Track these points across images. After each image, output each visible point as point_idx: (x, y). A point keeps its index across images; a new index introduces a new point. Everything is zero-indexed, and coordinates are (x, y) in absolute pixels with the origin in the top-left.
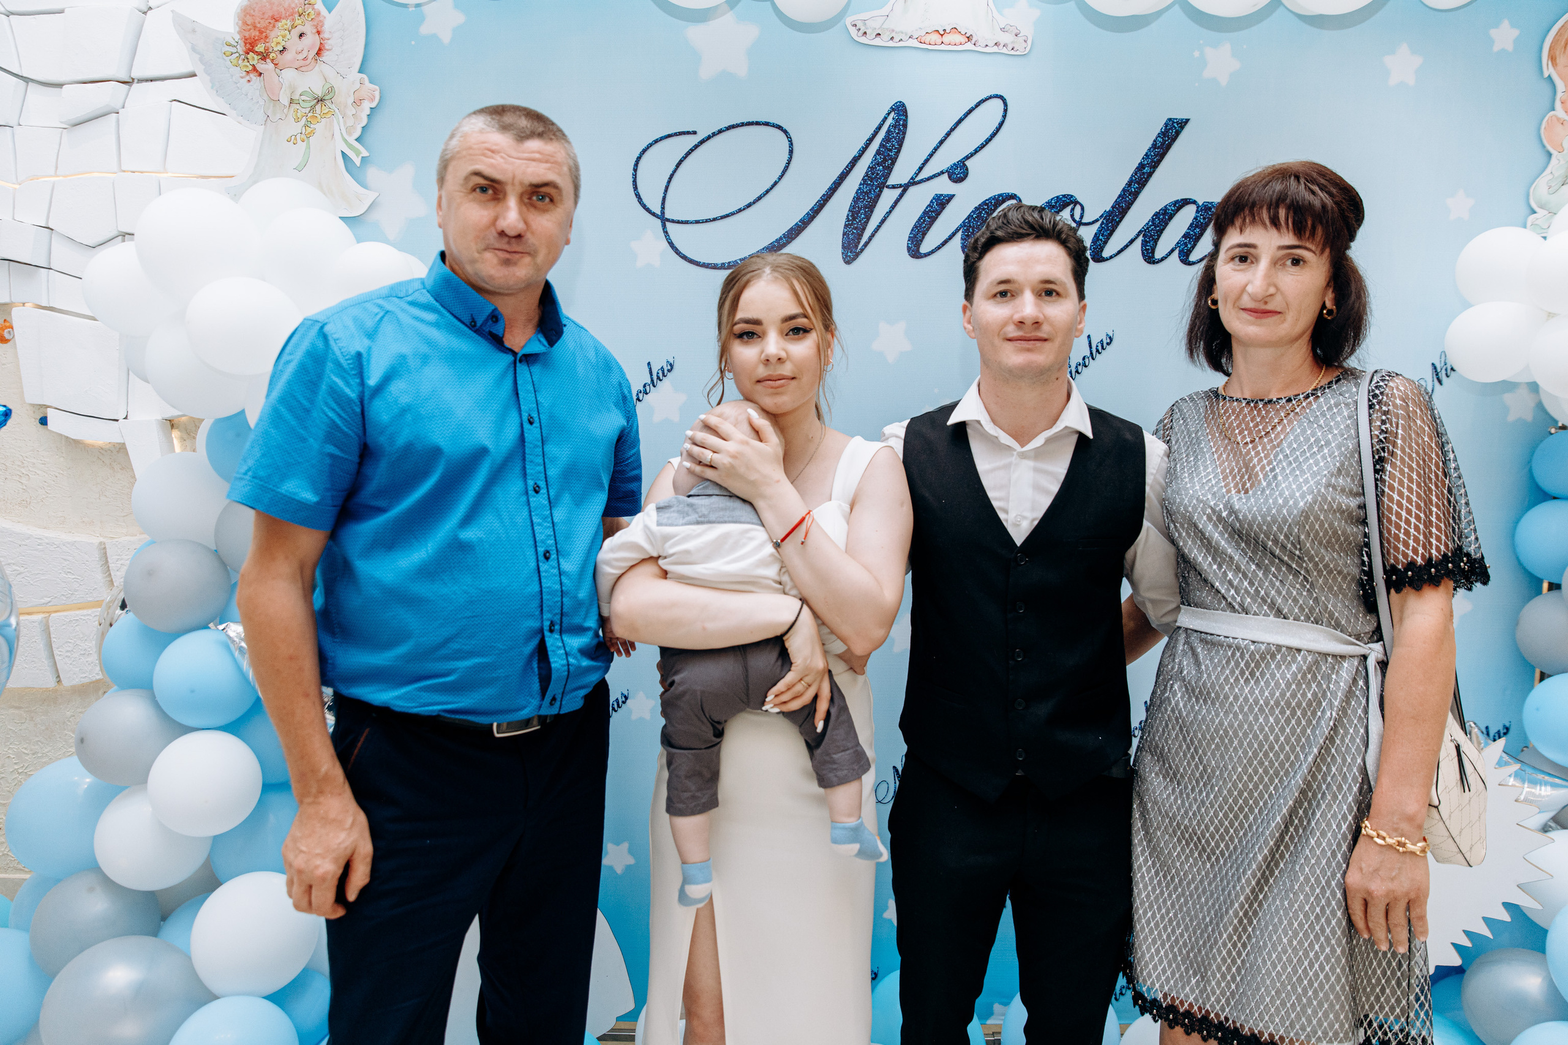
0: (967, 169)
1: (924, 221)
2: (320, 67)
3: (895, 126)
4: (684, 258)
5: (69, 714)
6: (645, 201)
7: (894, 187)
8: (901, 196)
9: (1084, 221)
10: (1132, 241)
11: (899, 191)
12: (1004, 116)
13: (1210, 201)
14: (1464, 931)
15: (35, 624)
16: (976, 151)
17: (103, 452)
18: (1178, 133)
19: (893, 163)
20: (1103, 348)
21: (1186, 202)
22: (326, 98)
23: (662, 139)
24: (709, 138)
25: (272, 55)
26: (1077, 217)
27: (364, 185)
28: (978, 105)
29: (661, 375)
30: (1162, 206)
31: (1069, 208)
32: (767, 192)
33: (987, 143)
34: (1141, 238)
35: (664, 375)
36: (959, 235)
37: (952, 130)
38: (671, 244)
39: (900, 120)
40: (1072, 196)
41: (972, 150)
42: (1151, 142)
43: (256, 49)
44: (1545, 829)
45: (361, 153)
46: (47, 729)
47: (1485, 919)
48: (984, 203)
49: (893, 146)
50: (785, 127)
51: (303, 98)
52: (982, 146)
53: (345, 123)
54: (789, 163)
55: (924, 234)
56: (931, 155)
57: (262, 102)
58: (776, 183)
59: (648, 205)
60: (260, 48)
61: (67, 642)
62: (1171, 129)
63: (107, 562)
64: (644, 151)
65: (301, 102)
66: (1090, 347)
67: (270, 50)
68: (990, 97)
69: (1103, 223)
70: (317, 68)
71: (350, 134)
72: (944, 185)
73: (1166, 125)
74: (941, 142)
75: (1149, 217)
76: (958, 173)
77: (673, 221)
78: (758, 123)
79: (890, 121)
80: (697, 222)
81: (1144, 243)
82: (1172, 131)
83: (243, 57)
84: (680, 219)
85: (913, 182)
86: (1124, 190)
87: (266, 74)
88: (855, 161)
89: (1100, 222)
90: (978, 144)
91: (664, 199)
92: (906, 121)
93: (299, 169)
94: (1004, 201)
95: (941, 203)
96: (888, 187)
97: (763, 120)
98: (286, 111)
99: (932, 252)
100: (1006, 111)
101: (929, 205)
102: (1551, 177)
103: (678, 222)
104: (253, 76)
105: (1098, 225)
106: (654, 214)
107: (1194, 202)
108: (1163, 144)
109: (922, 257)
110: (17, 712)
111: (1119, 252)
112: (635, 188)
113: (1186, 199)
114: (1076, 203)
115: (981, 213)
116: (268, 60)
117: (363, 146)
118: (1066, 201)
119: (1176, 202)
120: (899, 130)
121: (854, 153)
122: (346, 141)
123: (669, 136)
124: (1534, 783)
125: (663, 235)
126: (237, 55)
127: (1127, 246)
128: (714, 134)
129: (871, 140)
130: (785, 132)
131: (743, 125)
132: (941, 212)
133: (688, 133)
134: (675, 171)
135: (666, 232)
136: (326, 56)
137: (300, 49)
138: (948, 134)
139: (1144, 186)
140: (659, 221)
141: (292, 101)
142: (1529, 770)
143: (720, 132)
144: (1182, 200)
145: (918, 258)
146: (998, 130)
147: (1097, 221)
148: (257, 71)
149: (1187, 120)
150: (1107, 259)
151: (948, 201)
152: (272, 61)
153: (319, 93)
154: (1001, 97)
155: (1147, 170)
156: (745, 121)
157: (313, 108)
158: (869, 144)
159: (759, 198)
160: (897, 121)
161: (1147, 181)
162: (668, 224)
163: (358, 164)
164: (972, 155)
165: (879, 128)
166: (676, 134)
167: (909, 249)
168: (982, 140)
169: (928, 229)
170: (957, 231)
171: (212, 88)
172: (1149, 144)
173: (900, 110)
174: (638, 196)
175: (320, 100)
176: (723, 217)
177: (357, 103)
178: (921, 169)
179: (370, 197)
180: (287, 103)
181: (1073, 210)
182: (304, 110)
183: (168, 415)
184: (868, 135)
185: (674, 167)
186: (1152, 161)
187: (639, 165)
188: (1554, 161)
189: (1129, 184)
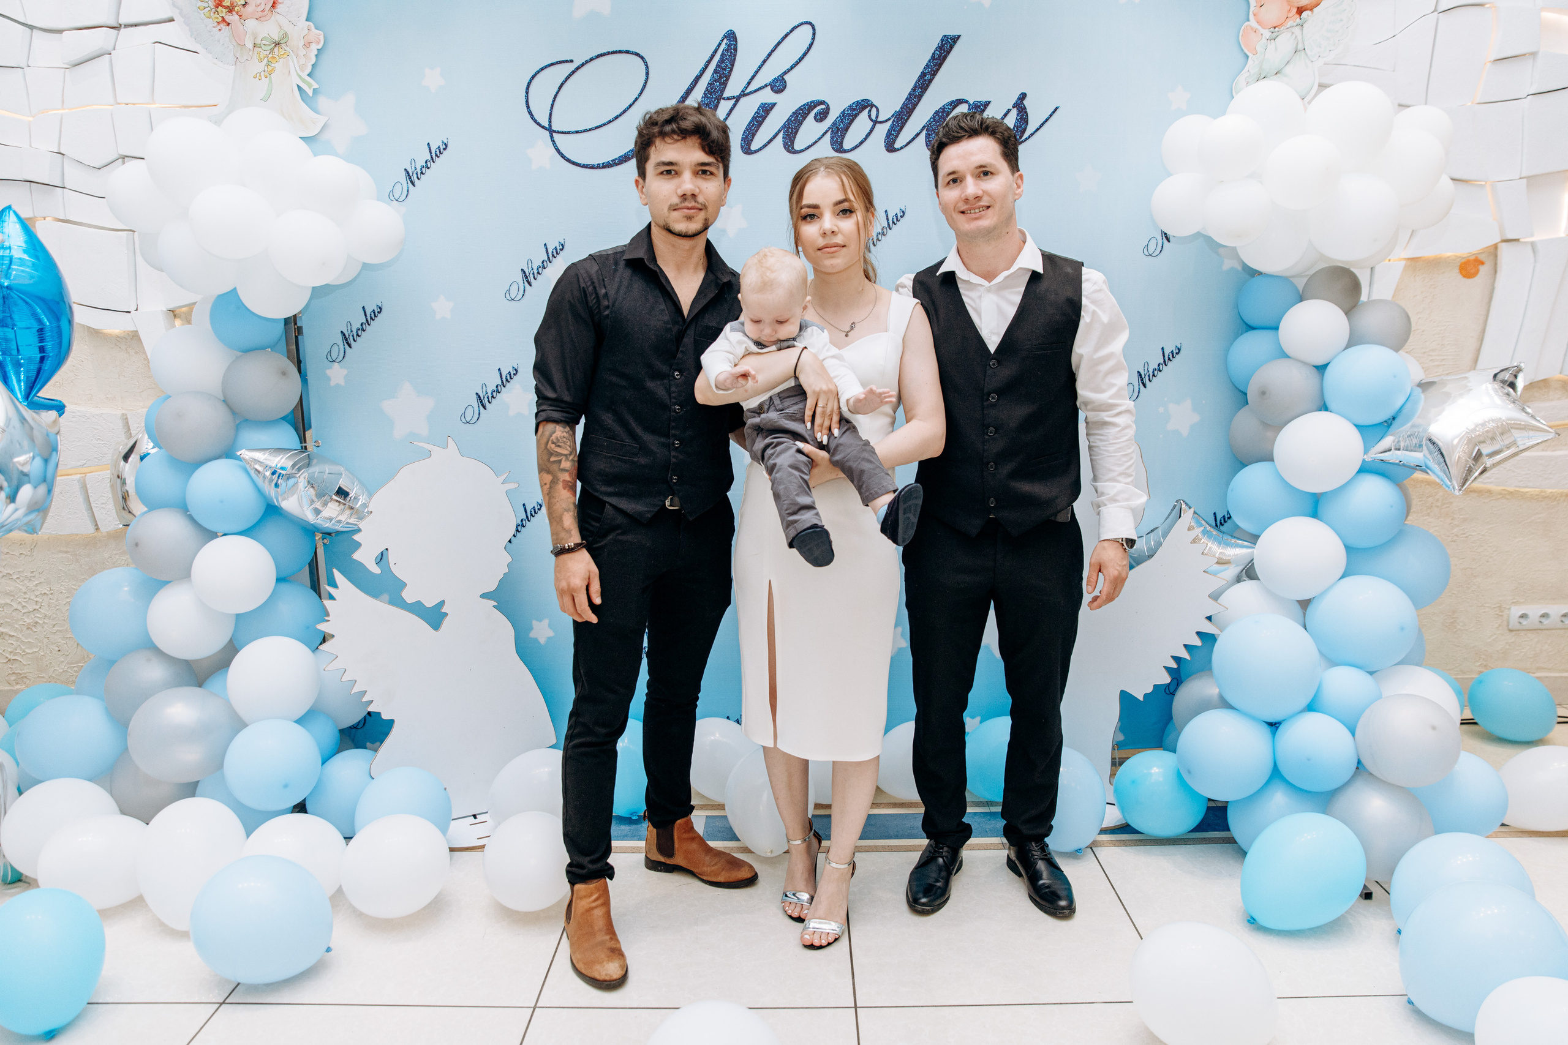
0: (785, 82)
1: (753, 124)
2: (275, 17)
3: (727, 50)
4: (569, 161)
5: (106, 556)
6: (536, 117)
7: (728, 99)
8: (735, 105)
9: (879, 120)
10: (918, 135)
11: (733, 101)
12: (813, 39)
13: (979, 101)
14: (1172, 657)
15: (74, 482)
16: (792, 68)
17: (119, 339)
18: (951, 47)
19: (727, 80)
20: (897, 220)
21: (960, 102)
22: (282, 42)
23: (546, 67)
24: (583, 65)
25: (237, 8)
26: (873, 117)
27: (316, 111)
28: (792, 31)
29: (555, 253)
30: (941, 106)
31: (869, 108)
32: (630, 106)
33: (800, 61)
34: (925, 132)
35: (557, 253)
36: (782, 133)
37: (773, 51)
38: (558, 150)
39: (732, 44)
40: (869, 100)
41: (788, 67)
42: (931, 55)
43: (224, 4)
44: (1239, 579)
45: (313, 86)
46: (90, 569)
47: (1185, 646)
48: (800, 109)
49: (727, 65)
50: (642, 54)
51: (264, 42)
52: (797, 63)
53: (298, 62)
54: (646, 82)
55: (754, 135)
56: (757, 72)
57: (231, 47)
58: (636, 99)
59: (539, 120)
60: (227, 3)
61: (101, 496)
62: (945, 44)
63: (129, 430)
64: (533, 77)
65: (262, 46)
66: (888, 220)
67: (235, 5)
68: (802, 24)
69: (894, 120)
70: (273, 18)
71: (303, 71)
72: (768, 96)
73: (942, 40)
74: (764, 62)
75: (931, 115)
76: (778, 85)
77: (559, 132)
78: (620, 52)
79: (723, 46)
80: (577, 132)
81: (928, 136)
82: (947, 46)
83: (214, 10)
84: (564, 130)
85: (743, 94)
86: (910, 94)
87: (233, 24)
88: (697, 79)
89: (892, 120)
90: (794, 62)
91: (550, 115)
92: (736, 45)
93: (265, 100)
94: (815, 107)
95: (766, 110)
96: (724, 99)
97: (625, 49)
98: (251, 53)
99: (760, 149)
100: (814, 34)
101: (756, 112)
102: (1248, 74)
103: (563, 133)
104: (223, 26)
105: (890, 122)
106: (543, 127)
107: (967, 102)
108: (939, 56)
109: (752, 153)
110: (65, 555)
111: (908, 144)
112: (528, 107)
113: (960, 100)
114: (872, 105)
115: (797, 116)
116: (234, 13)
117: (314, 80)
118: (864, 105)
119: (952, 102)
120: (731, 53)
121: (697, 72)
122: (300, 76)
123: (552, 64)
124: (1228, 545)
125: (551, 143)
126: (209, 9)
127: (914, 139)
128: (587, 62)
129: (709, 62)
130: (642, 58)
131: (609, 53)
132: (766, 117)
133: (567, 61)
134: (558, 93)
135: (553, 141)
136: (280, 8)
137: (258, 3)
138: (769, 55)
139: (927, 89)
140: (548, 132)
141: (255, 46)
142: (1225, 537)
143: (591, 59)
144: (957, 100)
145: (749, 154)
146: (809, 49)
147: (889, 119)
148: (226, 22)
149: (959, 36)
150: (898, 150)
151: (772, 108)
152: (237, 13)
153: (277, 39)
154: (810, 24)
155: (928, 77)
156: (611, 50)
157: (272, 50)
158: (708, 65)
159: (624, 112)
160: (729, 46)
161: (928, 86)
162: (553, 133)
163: (311, 96)
164: (789, 70)
165: (715, 52)
166: (557, 63)
167: (742, 147)
168: (796, 59)
169: (756, 131)
170: (779, 131)
171: (191, 36)
172: (929, 56)
173: (731, 36)
174: (530, 113)
175: (277, 44)
176: (596, 128)
177: (307, 45)
178: (749, 83)
179: (321, 120)
180: (251, 47)
181: (870, 111)
182: (265, 53)
183: (171, 307)
184: (707, 58)
185: (557, 89)
186: (932, 70)
187: (530, 89)
188: (1250, 58)
189: (914, 89)
